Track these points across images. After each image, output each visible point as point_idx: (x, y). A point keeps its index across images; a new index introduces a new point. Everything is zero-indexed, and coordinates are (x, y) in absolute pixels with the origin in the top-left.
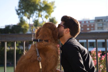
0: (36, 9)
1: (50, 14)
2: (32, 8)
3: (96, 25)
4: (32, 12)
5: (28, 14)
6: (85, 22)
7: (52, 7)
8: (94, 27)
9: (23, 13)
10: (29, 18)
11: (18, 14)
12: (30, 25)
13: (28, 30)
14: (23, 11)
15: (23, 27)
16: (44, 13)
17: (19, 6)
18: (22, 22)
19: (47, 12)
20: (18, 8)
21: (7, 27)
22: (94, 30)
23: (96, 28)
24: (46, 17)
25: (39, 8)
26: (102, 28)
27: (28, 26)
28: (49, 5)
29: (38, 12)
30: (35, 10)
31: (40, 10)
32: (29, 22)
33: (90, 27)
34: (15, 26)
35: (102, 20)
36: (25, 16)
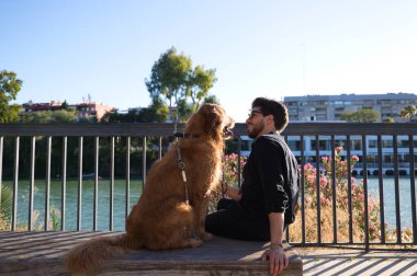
0: (182, 81)
1: (205, 91)
2: (176, 80)
4: (175, 87)
5: (167, 89)
7: (211, 78)
9: (159, 87)
10: (169, 97)
11: (150, 90)
12: (170, 108)
13: (168, 117)
14: (160, 84)
15: (159, 112)
16: (196, 89)
17: (154, 76)
18: (157, 103)
19: (201, 87)
20: (150, 80)
21: (132, 112)
24: (199, 96)
25: (187, 79)
26: (296, 116)
27: (167, 110)
29: (185, 87)
30: (179, 84)
31: (190, 83)
32: (170, 103)
34: (144, 109)
35: (296, 102)
36: (162, 92)
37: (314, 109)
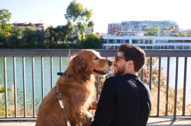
1: (89, 18)
2: (77, 14)
3: (122, 27)
4: (76, 17)
5: (73, 18)
6: (114, 25)
7: (91, 13)
8: (120, 29)
9: (70, 17)
10: (74, 21)
11: (66, 18)
12: (74, 25)
13: (74, 29)
14: (70, 15)
15: (70, 27)
16: (85, 18)
17: (67, 12)
18: (69, 23)
19: (87, 17)
20: (66, 13)
21: (59, 27)
22: (120, 31)
23: (122, 29)
24: (86, 20)
25: (81, 13)
26: (126, 29)
27: (73, 26)
28: (89, 11)
29: (80, 17)
30: (78, 15)
31: (82, 15)
32: (74, 23)
33: (118, 28)
34: (64, 26)
35: (126, 24)
36: (71, 19)
37: (133, 27)
